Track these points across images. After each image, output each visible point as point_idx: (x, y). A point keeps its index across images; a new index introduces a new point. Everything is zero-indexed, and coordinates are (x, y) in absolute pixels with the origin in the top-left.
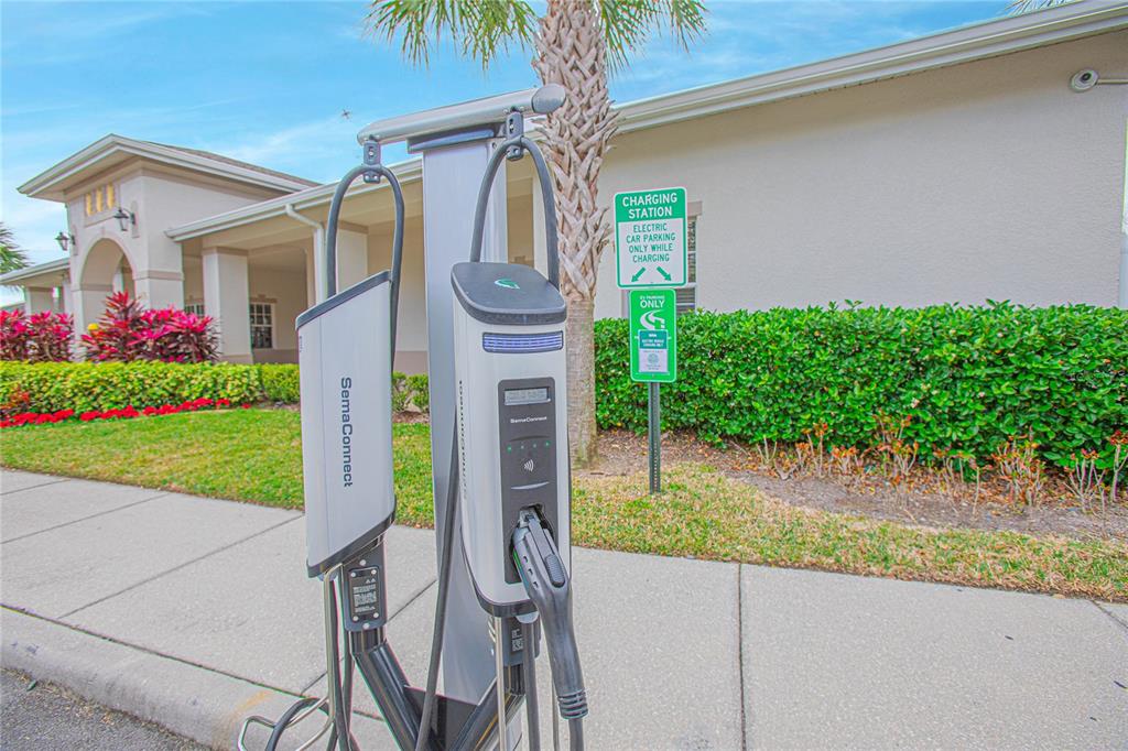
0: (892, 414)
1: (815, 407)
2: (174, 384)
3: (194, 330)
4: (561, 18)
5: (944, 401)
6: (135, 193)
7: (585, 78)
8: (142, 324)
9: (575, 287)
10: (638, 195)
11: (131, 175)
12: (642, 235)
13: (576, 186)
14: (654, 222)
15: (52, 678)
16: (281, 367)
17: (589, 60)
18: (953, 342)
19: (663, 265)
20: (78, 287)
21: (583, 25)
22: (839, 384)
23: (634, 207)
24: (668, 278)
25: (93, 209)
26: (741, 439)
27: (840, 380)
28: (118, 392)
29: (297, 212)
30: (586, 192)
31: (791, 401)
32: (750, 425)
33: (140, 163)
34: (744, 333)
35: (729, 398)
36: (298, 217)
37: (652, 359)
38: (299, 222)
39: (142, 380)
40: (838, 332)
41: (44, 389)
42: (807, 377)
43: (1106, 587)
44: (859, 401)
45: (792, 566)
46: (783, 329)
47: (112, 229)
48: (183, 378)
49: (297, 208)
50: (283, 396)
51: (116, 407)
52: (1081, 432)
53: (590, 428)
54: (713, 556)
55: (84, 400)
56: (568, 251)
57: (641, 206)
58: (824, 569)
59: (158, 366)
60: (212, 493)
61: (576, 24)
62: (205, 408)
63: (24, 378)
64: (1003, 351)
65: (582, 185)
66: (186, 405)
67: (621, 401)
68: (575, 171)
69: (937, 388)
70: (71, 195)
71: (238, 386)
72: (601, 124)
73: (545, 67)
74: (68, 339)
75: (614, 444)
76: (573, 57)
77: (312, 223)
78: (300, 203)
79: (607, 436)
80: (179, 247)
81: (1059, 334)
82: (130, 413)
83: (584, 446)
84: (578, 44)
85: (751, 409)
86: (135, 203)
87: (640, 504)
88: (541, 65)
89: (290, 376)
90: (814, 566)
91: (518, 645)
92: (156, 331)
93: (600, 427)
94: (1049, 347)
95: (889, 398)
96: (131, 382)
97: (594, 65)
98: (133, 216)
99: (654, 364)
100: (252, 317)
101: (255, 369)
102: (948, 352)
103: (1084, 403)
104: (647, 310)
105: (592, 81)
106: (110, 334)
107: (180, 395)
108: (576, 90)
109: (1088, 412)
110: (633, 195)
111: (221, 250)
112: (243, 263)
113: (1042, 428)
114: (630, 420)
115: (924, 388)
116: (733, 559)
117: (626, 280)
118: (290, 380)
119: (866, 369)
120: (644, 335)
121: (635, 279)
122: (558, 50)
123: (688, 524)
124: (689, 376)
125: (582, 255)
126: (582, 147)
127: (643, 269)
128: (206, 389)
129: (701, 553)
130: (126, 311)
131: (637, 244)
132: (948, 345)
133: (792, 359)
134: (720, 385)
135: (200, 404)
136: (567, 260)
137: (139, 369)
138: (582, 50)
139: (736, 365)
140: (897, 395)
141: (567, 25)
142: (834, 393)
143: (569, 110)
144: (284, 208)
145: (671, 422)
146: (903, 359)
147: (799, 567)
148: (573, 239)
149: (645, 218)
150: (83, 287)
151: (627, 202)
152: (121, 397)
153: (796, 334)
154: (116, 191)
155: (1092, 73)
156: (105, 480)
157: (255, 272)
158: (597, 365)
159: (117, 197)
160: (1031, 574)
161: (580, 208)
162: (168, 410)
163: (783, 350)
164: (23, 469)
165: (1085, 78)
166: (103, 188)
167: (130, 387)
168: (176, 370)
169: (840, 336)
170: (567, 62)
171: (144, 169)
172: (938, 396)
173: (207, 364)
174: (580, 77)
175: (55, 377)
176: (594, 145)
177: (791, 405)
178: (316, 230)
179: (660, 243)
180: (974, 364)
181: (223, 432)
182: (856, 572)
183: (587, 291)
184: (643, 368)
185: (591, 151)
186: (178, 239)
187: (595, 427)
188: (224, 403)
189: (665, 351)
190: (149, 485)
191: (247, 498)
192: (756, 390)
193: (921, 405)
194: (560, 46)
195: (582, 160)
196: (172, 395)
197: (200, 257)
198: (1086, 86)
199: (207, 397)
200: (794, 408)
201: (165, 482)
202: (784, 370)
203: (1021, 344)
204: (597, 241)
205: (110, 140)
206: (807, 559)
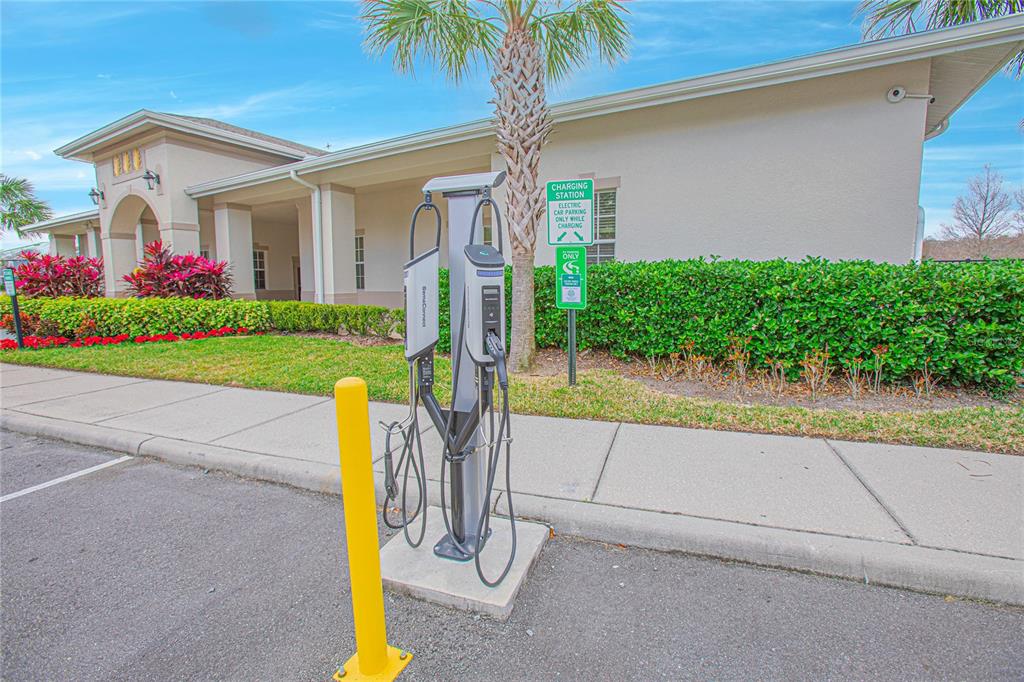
0: (740, 335)
1: (689, 330)
2: (203, 315)
3: (214, 272)
4: (513, 50)
5: (773, 325)
6: (160, 157)
7: (529, 94)
8: (173, 267)
9: (520, 243)
10: (562, 183)
11: (156, 142)
12: (564, 210)
13: (522, 172)
14: (573, 201)
15: (218, 467)
16: (288, 303)
17: (532, 81)
18: (778, 284)
19: (577, 230)
20: (108, 236)
21: (529, 55)
22: (705, 313)
23: (559, 191)
24: (581, 239)
25: (121, 168)
26: (641, 355)
27: (705, 311)
28: (161, 321)
29: (298, 176)
30: (529, 176)
31: (673, 326)
32: (645, 344)
33: (164, 133)
34: (640, 277)
35: (630, 324)
36: (301, 181)
37: (571, 294)
38: (300, 184)
39: (179, 312)
40: (704, 277)
41: (105, 318)
42: (683, 309)
43: (834, 431)
44: (718, 326)
45: (653, 424)
46: (666, 275)
47: (140, 187)
48: (210, 311)
49: (299, 173)
50: (290, 326)
51: (159, 333)
52: (860, 347)
53: (530, 343)
54: (604, 419)
55: (136, 327)
56: (516, 217)
57: (564, 191)
58: (672, 425)
59: (189, 301)
60: (264, 387)
61: (523, 55)
62: (228, 335)
63: (89, 309)
64: (810, 292)
65: (527, 171)
66: (212, 332)
67: (554, 326)
68: (522, 160)
69: (769, 316)
70: (101, 157)
71: (254, 317)
72: (540, 127)
73: (500, 84)
74: (99, 279)
75: (548, 357)
76: (521, 80)
77: (311, 186)
78: (301, 170)
79: (544, 353)
80: (195, 203)
81: (845, 281)
82: (170, 337)
83: (526, 356)
84: (524, 69)
85: (646, 332)
86: (159, 167)
87: (562, 391)
88: (498, 82)
89: (295, 310)
90: (666, 424)
91: (486, 383)
92: (184, 273)
93: (539, 346)
94: (839, 289)
95: (739, 324)
96: (171, 313)
97: (535, 85)
98: (158, 177)
99: (572, 297)
100: (255, 262)
101: (264, 304)
102: (775, 292)
103: (860, 326)
104: (567, 260)
105: (535, 96)
106: (149, 276)
107: (208, 324)
108: (523, 103)
109: (862, 333)
110: (559, 183)
111: (231, 205)
112: (247, 216)
113: (836, 344)
114: (561, 341)
115: (760, 316)
116: (617, 420)
117: (554, 240)
118: (295, 313)
119: (723, 303)
120: (566, 277)
121: (559, 239)
122: (509, 74)
123: (591, 403)
124: (602, 308)
125: (526, 221)
126: (526, 144)
127: (565, 233)
128: (228, 321)
129: (596, 417)
130: (161, 256)
131: (561, 216)
132: (776, 287)
133: (673, 296)
134: (623, 315)
135: (225, 331)
136: (515, 224)
137: (175, 303)
138: (527, 73)
139: (635, 300)
140: (744, 321)
141: (517, 55)
142: (701, 321)
143: (517, 117)
144: (289, 173)
145: (590, 342)
146: (748, 297)
147: (657, 424)
148: (519, 209)
149: (566, 199)
150: (112, 236)
151: (555, 187)
152: (163, 325)
153: (676, 279)
154: (142, 154)
155: (901, 90)
156: (180, 380)
157: (258, 223)
158: (537, 300)
159: (142, 159)
160: (793, 426)
161: (524, 187)
162: (198, 336)
163: (666, 290)
164: (114, 374)
165: (896, 93)
166: (130, 152)
167: (170, 317)
168: (204, 304)
169: (705, 280)
170: (516, 83)
171: (166, 137)
172: (769, 323)
173: (228, 300)
174: (525, 94)
175: (113, 309)
176: (535, 143)
177: (672, 329)
178: (313, 191)
179: (574, 215)
180: (792, 300)
181: (253, 350)
182: (691, 427)
183: (529, 247)
184: (564, 300)
185: (533, 147)
186: (195, 196)
187: (534, 344)
188: (243, 331)
189: (579, 288)
190: (215, 382)
191: (289, 389)
192: (649, 318)
193: (760, 328)
194: (512, 71)
195: (527, 153)
196: (201, 324)
197: (213, 211)
198: (897, 99)
199: (229, 325)
200: (675, 331)
201: (227, 380)
202: (667, 304)
203: (821, 287)
204: (536, 211)
205: (142, 113)
206: (662, 420)
